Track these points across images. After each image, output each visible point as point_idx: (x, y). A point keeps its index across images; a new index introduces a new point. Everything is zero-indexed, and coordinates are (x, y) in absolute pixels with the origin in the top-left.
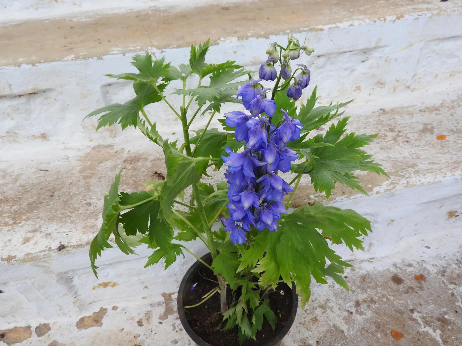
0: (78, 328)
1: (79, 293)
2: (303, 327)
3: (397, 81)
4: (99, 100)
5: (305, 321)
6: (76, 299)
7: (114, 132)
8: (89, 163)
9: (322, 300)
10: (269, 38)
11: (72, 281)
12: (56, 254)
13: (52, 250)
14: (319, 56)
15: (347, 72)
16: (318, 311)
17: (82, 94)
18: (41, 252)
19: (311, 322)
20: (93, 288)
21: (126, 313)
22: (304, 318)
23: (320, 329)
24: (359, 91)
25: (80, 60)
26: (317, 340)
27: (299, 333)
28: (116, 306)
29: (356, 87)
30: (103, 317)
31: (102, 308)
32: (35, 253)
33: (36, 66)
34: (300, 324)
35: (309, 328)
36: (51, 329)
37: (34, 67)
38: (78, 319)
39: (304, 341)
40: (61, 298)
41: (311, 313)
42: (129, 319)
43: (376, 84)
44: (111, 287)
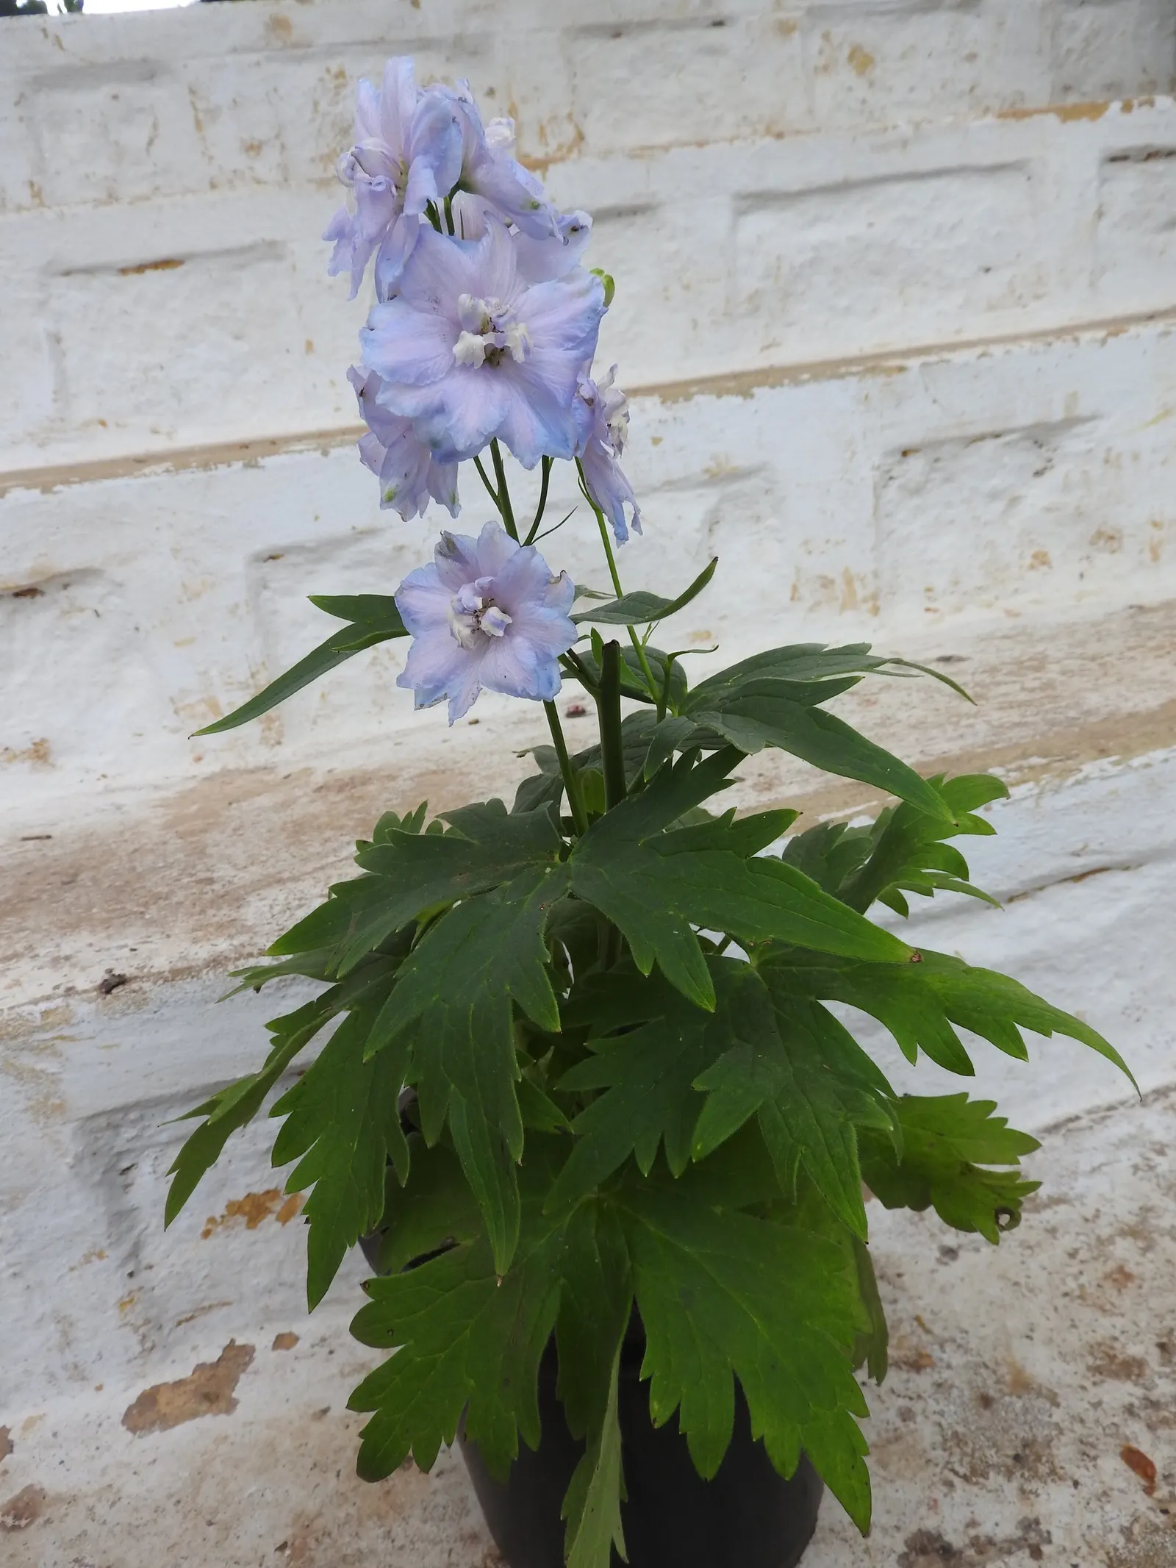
0: (133, 1429)
1: (147, 1255)
2: (1080, 1305)
3: (1156, 524)
4: (237, 606)
5: (1082, 1287)
6: (134, 1284)
7: (277, 723)
8: (195, 807)
9: (1125, 1211)
10: (752, 396)
11: (127, 1187)
12: (93, 1006)
13: (77, 993)
14: (905, 454)
15: (999, 506)
16: (1124, 1250)
17: (184, 586)
18: (35, 1002)
19: (1108, 1285)
20: (202, 1228)
21: (331, 1352)
22: (1076, 1277)
23: (1154, 1303)
24: (1044, 569)
25: (190, 470)
26: (1157, 1340)
27: (1074, 1326)
28: (291, 1334)
29: (1035, 556)
30: (236, 1381)
31: (231, 1346)
32: (11, 1008)
33: (56, 493)
34: (1067, 1299)
35: (1108, 1307)
36: (15, 1449)
37: (49, 497)
38: (132, 1396)
39: (1104, 1352)
40: (76, 1273)
41: (1095, 1259)
42: (347, 1370)
43: (1092, 543)
44: (278, 1219)
